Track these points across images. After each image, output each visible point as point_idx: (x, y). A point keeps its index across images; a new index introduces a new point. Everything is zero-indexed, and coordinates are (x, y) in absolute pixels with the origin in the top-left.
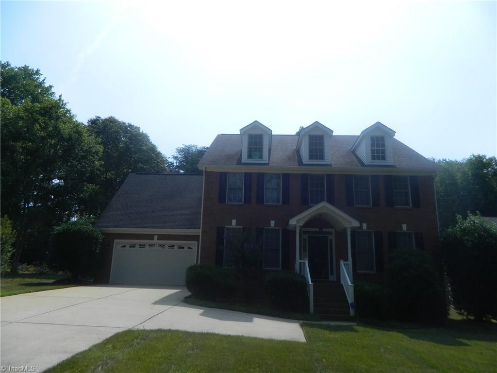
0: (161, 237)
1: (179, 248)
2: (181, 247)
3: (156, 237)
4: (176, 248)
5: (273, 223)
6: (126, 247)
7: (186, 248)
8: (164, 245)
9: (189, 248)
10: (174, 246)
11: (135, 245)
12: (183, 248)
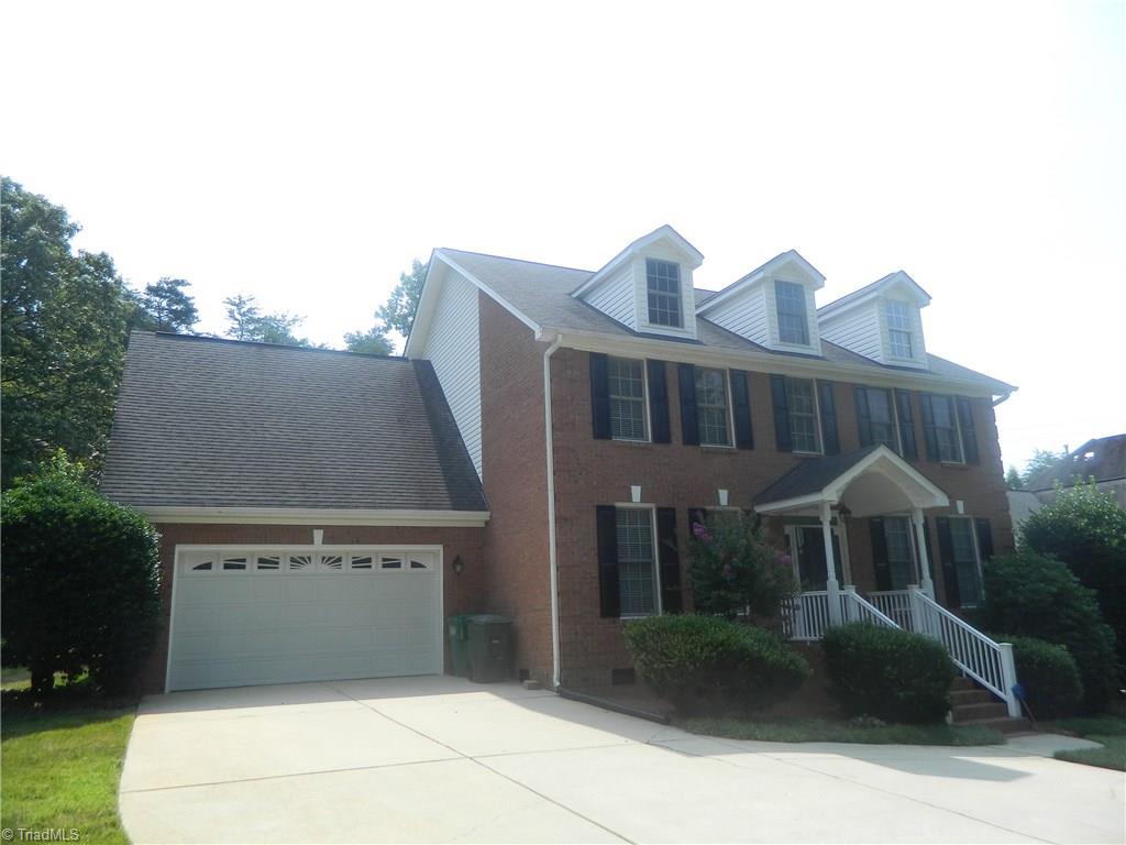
0: (334, 535)
1: (384, 566)
2: (391, 564)
3: (318, 535)
4: (376, 565)
5: (723, 495)
6: (213, 567)
7: (406, 565)
8: (339, 560)
9: (414, 565)
10: (369, 560)
11: (244, 560)
12: (398, 565)
